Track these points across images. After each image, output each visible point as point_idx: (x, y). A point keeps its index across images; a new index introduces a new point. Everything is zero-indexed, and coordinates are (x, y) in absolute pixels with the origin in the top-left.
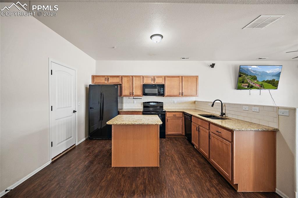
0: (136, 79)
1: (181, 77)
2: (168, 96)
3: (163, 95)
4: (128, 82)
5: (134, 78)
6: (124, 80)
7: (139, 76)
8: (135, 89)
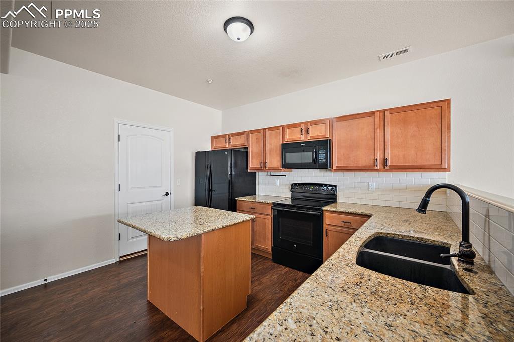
0: (270, 135)
1: (382, 114)
2: (339, 169)
3: (325, 166)
4: (258, 142)
5: (268, 133)
6: (252, 138)
7: (276, 128)
8: (270, 154)
